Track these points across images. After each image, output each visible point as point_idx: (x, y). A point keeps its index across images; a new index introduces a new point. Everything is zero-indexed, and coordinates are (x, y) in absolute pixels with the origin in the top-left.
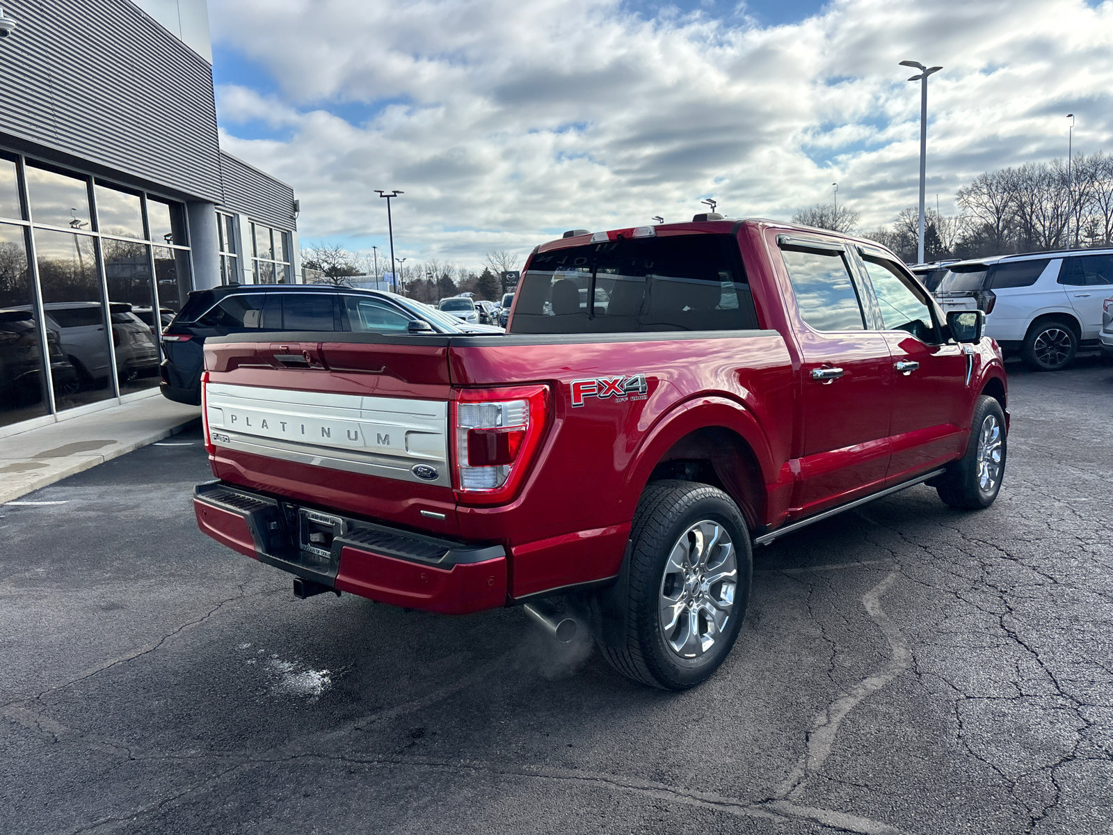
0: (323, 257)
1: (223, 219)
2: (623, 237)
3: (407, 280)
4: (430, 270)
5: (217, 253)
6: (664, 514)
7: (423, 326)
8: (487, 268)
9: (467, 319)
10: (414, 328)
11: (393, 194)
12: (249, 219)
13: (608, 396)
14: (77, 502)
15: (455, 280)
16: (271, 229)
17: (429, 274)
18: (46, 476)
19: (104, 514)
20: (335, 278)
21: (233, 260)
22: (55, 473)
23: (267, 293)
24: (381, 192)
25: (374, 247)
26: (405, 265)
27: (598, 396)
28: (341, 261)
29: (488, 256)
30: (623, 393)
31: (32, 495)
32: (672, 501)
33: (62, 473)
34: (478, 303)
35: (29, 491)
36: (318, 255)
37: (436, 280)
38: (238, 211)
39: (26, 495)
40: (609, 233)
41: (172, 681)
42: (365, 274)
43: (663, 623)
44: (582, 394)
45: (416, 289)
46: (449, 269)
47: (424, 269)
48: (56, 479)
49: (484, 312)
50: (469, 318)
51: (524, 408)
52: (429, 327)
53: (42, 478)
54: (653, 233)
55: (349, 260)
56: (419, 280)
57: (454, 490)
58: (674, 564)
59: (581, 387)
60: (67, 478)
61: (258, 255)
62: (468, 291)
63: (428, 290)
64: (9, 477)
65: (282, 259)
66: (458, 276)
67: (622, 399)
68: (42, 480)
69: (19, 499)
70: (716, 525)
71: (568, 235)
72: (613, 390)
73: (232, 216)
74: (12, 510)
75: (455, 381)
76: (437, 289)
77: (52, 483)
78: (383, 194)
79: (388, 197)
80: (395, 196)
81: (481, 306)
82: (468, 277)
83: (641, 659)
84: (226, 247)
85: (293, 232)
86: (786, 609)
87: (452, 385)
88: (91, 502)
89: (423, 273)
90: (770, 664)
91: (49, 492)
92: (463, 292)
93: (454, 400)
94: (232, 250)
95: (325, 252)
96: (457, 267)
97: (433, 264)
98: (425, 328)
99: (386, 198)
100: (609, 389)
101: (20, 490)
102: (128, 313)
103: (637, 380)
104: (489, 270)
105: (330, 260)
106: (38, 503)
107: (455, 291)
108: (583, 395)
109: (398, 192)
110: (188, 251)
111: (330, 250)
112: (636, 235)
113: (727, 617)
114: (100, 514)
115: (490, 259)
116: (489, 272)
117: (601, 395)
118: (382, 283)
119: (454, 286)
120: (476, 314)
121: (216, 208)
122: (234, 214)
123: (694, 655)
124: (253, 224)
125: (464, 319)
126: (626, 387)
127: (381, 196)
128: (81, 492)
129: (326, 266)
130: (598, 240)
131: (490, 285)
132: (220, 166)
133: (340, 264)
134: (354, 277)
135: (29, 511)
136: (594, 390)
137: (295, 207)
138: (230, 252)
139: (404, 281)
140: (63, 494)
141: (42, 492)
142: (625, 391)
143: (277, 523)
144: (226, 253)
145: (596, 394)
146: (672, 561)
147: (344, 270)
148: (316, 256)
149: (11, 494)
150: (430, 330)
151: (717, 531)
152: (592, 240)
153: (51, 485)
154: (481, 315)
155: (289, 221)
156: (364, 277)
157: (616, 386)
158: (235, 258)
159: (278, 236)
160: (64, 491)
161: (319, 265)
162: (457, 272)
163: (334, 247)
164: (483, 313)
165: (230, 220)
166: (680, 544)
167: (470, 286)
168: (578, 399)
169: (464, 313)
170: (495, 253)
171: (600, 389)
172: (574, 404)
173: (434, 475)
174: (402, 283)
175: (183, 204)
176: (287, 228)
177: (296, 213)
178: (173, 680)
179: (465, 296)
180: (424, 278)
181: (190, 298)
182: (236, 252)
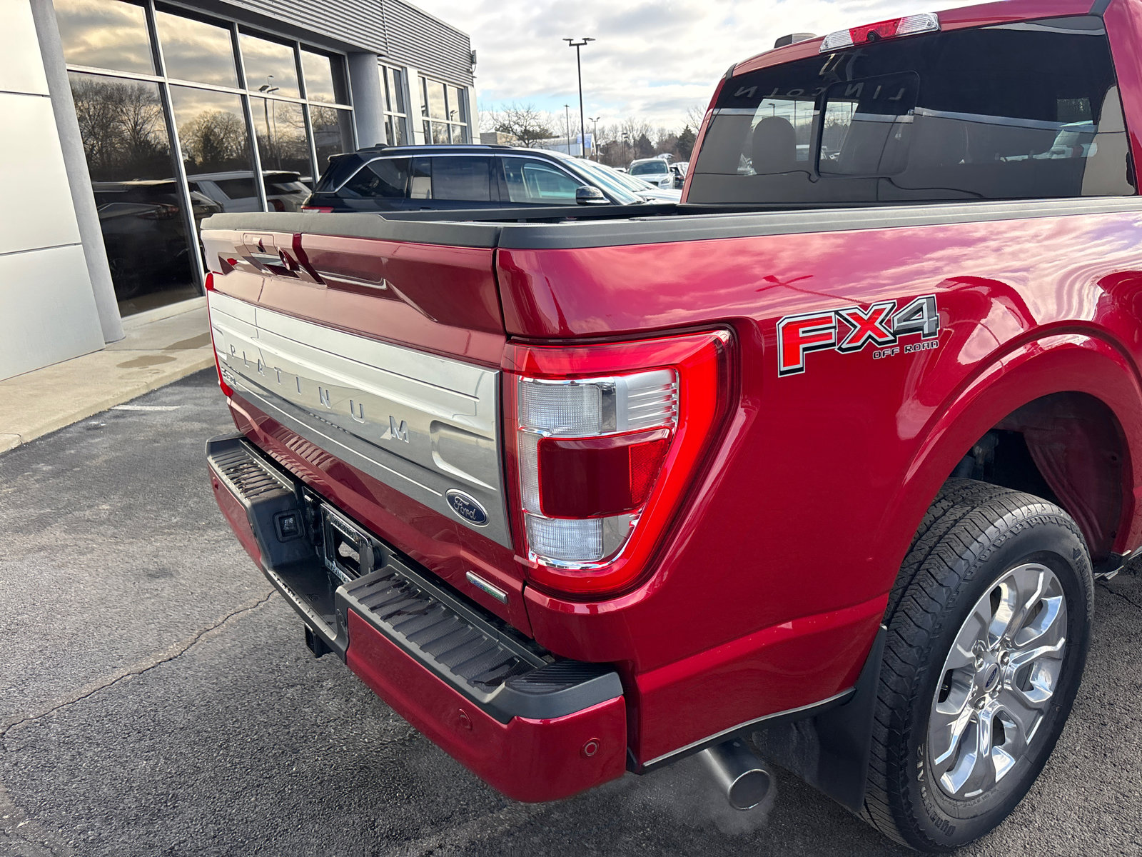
0: (515, 119)
1: (390, 73)
2: (877, 37)
3: (602, 143)
4: (627, 130)
5: (383, 112)
6: (949, 564)
7: (594, 194)
8: (687, 127)
9: (660, 184)
10: (583, 196)
11: (583, 42)
12: (419, 72)
13: (859, 347)
14: (189, 408)
15: (653, 140)
16: (445, 85)
17: (624, 134)
18: (166, 374)
19: (208, 426)
20: (527, 142)
21: (402, 120)
22: (177, 370)
23: (415, 156)
24: (570, 40)
25: (567, 106)
26: (599, 125)
27: (836, 348)
28: (533, 122)
29: (689, 112)
30: (891, 338)
31: (147, 397)
32: (964, 536)
33: (185, 370)
34: (674, 165)
35: (144, 392)
36: (509, 116)
37: (632, 141)
38: (406, 64)
39: (139, 397)
40: (852, 31)
41: (179, 720)
42: (558, 137)
43: (933, 752)
44: (802, 346)
45: (610, 155)
46: (646, 128)
47: (620, 129)
48: (179, 377)
49: (680, 175)
50: (662, 183)
51: (668, 386)
52: (601, 195)
53: (160, 376)
54: (935, 24)
55: (541, 121)
56: (615, 142)
57: (516, 558)
58: (960, 652)
59: (801, 330)
60: (192, 375)
61: (430, 115)
62: (665, 152)
63: (624, 153)
64: (129, 374)
65: (459, 120)
66: (656, 135)
67: (888, 352)
68: (162, 378)
69: (131, 402)
70: (1041, 570)
71: (784, 42)
72: (869, 333)
73: (400, 69)
74: (117, 417)
75: (514, 325)
76: (632, 150)
77: (172, 381)
78: (572, 42)
79: (578, 45)
80: (586, 44)
81: (676, 169)
82: (667, 137)
83: (885, 808)
84: (394, 106)
85: (470, 88)
86: (1119, 662)
87: (509, 338)
88: (202, 408)
89: (620, 134)
90: (1108, 794)
91: (167, 393)
92: (660, 153)
93: (512, 372)
94: (401, 109)
95: (517, 113)
96: (655, 127)
97: (629, 123)
98: (597, 196)
99: (576, 47)
100: (862, 332)
101: (132, 391)
102: (297, 183)
103: (921, 309)
104: (690, 128)
105: (521, 122)
106: (148, 408)
107: (653, 153)
108: (805, 349)
109: (588, 39)
110: (351, 111)
111: (522, 111)
112: (902, 30)
113: (1041, 718)
114: (205, 425)
115: (691, 116)
116: (690, 131)
117: (844, 346)
118: (574, 145)
119: (652, 147)
120: (670, 177)
121: (379, 60)
122: (402, 67)
123: (981, 791)
124: (424, 79)
125: (656, 183)
126: (896, 325)
127: (571, 45)
128: (198, 396)
129: (518, 129)
130: (833, 44)
131: (689, 144)
132: (382, 9)
133: (533, 126)
134: (546, 140)
135: (135, 419)
136: (829, 336)
137: (472, 58)
138: (399, 112)
139: (599, 143)
140: (177, 397)
141: (158, 393)
142: (894, 334)
143: (295, 520)
144: (395, 113)
145: (833, 344)
146: (959, 647)
147: (537, 133)
148: (507, 118)
149: (122, 396)
150: (602, 199)
151: (1043, 578)
152: (823, 47)
153: (171, 385)
154: (677, 179)
155: (466, 75)
156: (556, 139)
157: (877, 324)
158: (405, 118)
159: (453, 92)
160: (182, 393)
161: (511, 127)
162: (656, 131)
163: (526, 107)
164: (679, 177)
165: (398, 74)
166: (976, 614)
167: (669, 147)
168: (791, 357)
169: (657, 177)
170: (697, 108)
171: (843, 330)
172: (783, 369)
173: (480, 517)
174: (597, 146)
175: (344, 56)
176: (462, 84)
177: (473, 66)
178: (181, 720)
179: (663, 158)
180: (620, 139)
181: (331, 164)
182: (405, 110)
